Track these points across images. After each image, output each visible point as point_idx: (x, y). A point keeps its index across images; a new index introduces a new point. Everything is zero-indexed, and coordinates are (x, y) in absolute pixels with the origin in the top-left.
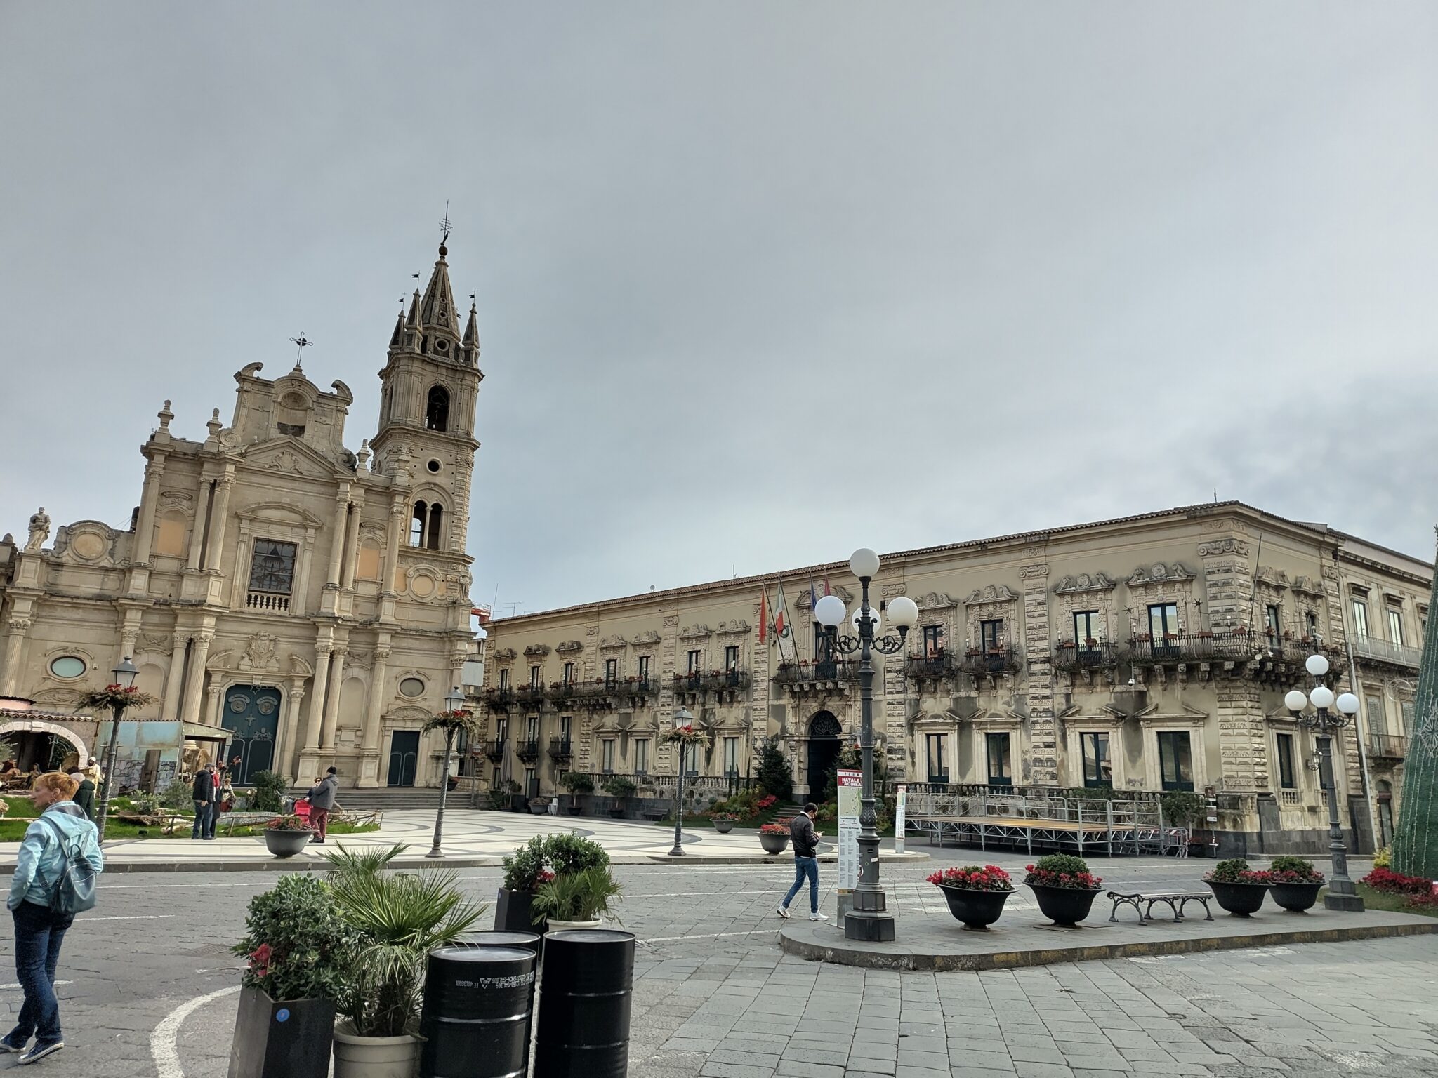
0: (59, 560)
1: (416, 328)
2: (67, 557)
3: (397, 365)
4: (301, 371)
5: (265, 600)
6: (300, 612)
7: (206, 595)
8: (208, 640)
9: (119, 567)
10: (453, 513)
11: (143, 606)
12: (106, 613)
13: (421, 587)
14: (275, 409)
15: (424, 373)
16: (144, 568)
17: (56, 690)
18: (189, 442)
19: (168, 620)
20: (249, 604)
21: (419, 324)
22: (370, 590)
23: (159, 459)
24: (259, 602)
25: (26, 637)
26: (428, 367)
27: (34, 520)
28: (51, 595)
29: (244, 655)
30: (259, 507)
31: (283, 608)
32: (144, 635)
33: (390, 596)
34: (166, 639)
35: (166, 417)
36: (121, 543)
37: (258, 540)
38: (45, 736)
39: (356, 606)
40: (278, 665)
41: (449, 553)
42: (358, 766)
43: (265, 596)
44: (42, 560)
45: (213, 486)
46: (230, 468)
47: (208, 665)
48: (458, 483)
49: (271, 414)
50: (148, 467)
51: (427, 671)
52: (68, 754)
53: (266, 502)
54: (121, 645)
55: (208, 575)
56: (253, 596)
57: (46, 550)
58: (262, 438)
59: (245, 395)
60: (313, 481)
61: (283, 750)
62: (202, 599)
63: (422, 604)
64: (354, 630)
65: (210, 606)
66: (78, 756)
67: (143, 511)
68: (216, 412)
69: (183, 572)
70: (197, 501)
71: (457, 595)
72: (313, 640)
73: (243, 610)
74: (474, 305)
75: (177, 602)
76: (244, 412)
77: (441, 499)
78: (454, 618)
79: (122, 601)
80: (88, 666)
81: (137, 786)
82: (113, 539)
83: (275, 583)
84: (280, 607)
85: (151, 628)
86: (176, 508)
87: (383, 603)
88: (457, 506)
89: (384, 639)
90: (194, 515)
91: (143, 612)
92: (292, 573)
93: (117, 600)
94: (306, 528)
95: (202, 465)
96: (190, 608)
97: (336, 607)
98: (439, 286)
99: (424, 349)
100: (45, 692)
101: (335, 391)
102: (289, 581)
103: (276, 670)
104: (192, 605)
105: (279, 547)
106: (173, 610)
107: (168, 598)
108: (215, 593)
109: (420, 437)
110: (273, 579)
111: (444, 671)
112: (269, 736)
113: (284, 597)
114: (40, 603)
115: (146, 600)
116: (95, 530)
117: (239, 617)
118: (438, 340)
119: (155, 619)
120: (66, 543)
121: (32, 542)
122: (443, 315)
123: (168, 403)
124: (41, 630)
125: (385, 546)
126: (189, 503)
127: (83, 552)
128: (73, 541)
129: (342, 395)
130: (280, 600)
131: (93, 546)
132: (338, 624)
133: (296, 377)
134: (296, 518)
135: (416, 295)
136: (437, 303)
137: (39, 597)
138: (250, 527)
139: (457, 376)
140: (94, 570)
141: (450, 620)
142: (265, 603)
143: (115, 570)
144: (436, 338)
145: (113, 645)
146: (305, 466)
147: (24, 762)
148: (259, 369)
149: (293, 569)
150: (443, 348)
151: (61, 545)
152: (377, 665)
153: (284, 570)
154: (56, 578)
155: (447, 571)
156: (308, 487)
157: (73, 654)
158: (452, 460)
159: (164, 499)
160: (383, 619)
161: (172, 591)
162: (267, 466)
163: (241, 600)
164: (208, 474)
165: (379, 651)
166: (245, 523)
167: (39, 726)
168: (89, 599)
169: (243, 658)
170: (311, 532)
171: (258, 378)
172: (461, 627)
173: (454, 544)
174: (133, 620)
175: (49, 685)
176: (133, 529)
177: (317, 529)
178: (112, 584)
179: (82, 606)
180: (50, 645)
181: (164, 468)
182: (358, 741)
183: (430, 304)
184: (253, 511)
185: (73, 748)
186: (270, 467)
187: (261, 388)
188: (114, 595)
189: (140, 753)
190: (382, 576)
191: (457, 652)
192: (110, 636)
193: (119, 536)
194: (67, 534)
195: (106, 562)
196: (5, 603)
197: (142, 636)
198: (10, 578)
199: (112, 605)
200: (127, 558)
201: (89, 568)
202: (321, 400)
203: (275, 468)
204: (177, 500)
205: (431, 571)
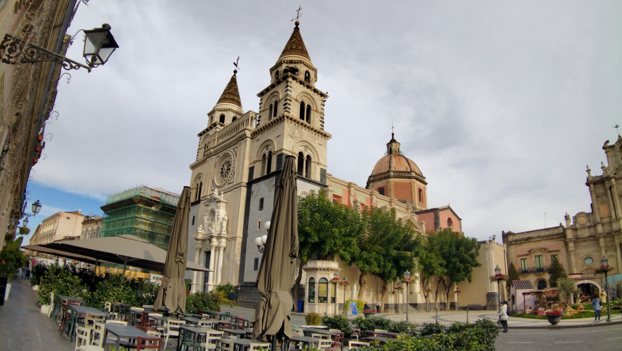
0: (576, 228)
2: (578, 226)
9: (593, 225)
11: (604, 236)
12: (594, 241)
14: (618, 154)
16: (600, 223)
17: (587, 269)
18: (598, 177)
19: (612, 239)
23: (592, 185)
25: (575, 254)
28: (577, 239)
34: (613, 245)
35: (589, 171)
36: (591, 217)
38: (588, 284)
44: (572, 229)
45: (610, 188)
46: (613, 180)
50: (590, 190)
52: (596, 289)
54: (601, 250)
55: (619, 220)
57: (572, 225)
58: (619, 165)
59: (608, 153)
62: (620, 228)
66: (598, 289)
67: (594, 205)
68: (602, 162)
69: (612, 221)
70: (608, 195)
75: (613, 232)
76: (610, 159)
79: (597, 236)
80: (594, 260)
82: (588, 217)
85: (608, 243)
86: (602, 200)
90: (608, 201)
91: (604, 238)
93: (595, 236)
95: (604, 183)
96: (617, 233)
100: (584, 270)
106: (613, 235)
107: (610, 231)
114: (575, 242)
115: (603, 234)
116: (582, 215)
119: (608, 239)
121: (567, 224)
123: (587, 167)
124: (578, 251)
126: (605, 197)
127: (581, 223)
128: (578, 221)
131: (583, 220)
133: (621, 140)
137: (574, 240)
140: (586, 228)
143: (591, 226)
145: (599, 251)
148: (608, 142)
151: (575, 222)
154: (577, 233)
157: (589, 257)
159: (598, 198)
161: (610, 228)
167: (586, 282)
168: (588, 238)
171: (609, 146)
174: (602, 241)
175: (585, 268)
176: (592, 211)
178: (592, 231)
179: (586, 241)
180: (582, 255)
181: (595, 189)
188: (594, 234)
192: (597, 249)
193: (589, 215)
194: (575, 219)
195: (589, 224)
196: (566, 245)
197: (606, 246)
198: (565, 237)
199: (594, 238)
200: (594, 222)
201: (584, 228)
204: (602, 197)
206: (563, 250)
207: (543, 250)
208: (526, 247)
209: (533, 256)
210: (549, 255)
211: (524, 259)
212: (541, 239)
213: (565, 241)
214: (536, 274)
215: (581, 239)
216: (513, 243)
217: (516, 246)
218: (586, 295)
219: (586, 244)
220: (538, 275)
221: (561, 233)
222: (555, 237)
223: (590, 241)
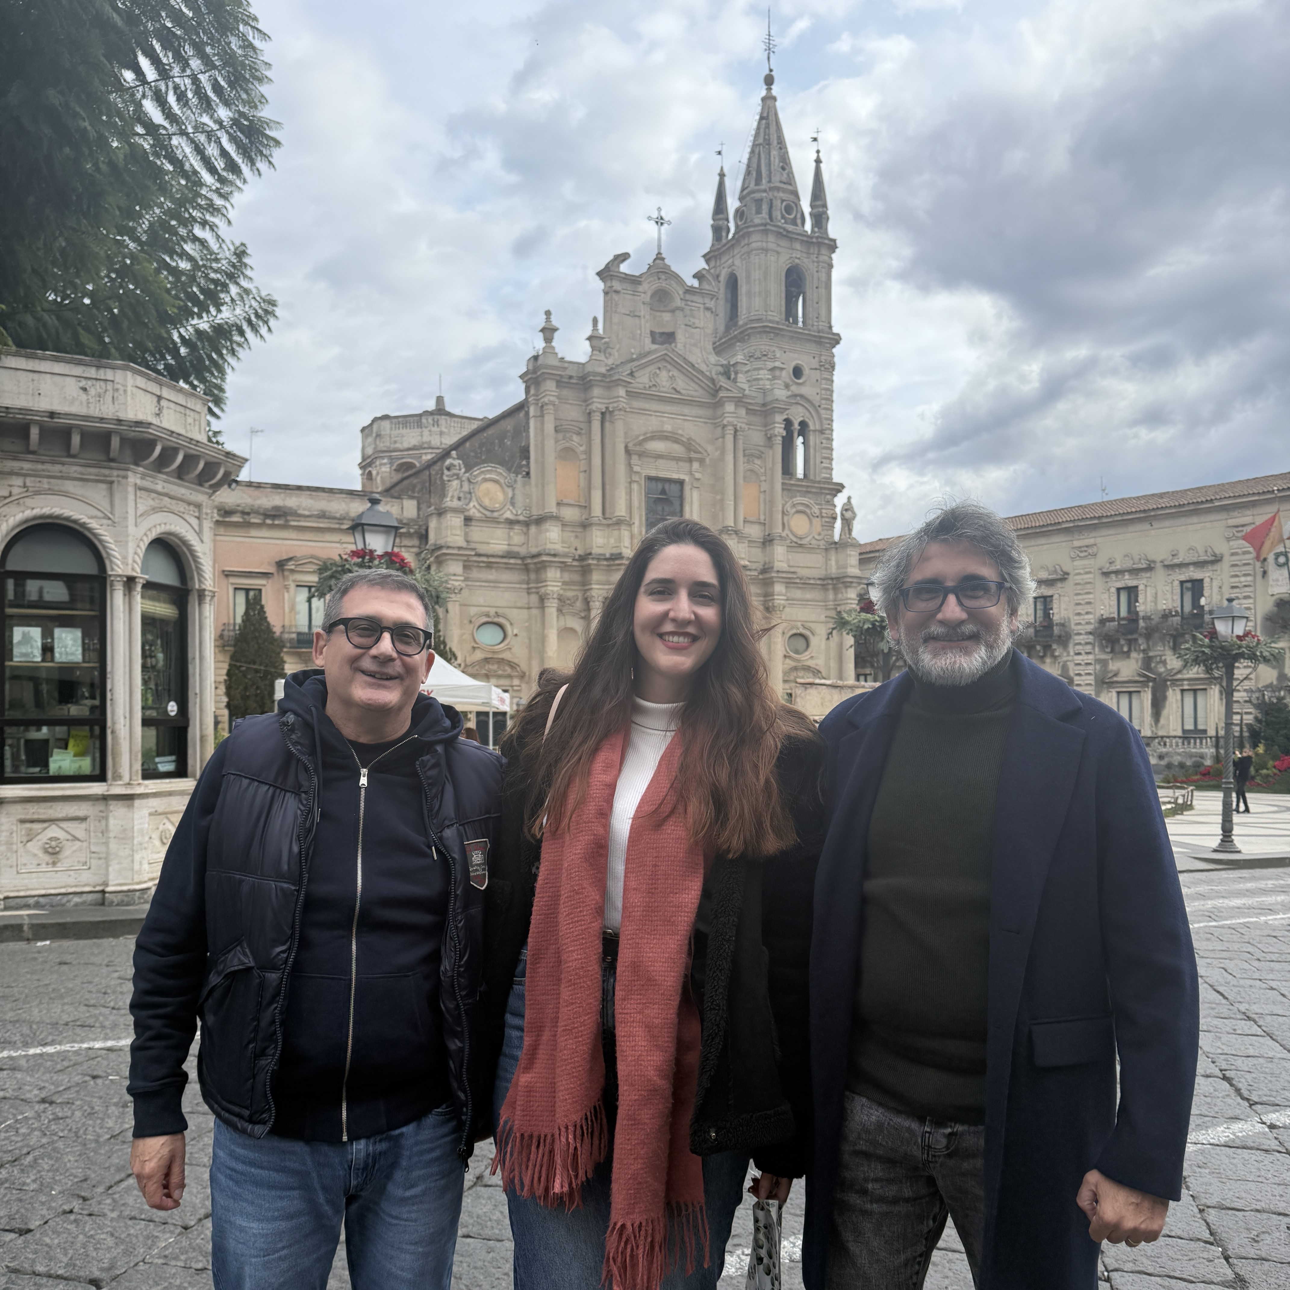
2: (473, 509)
4: (663, 259)
9: (521, 518)
10: (822, 432)
11: (562, 563)
12: (518, 572)
13: (799, 525)
14: (645, 312)
15: (779, 249)
16: (555, 517)
17: (487, 660)
18: (573, 362)
19: (579, 577)
22: (756, 532)
25: (460, 603)
26: (784, 243)
30: (646, 438)
32: (561, 596)
34: (578, 599)
35: (548, 332)
36: (520, 487)
37: (650, 479)
39: (751, 552)
41: (819, 482)
44: (463, 514)
45: (605, 414)
46: (621, 392)
48: (823, 392)
49: (643, 320)
51: (812, 625)
53: (652, 432)
54: (543, 608)
58: (640, 351)
59: (616, 297)
60: (690, 402)
63: (801, 546)
68: (594, 321)
69: (587, 521)
70: (589, 434)
74: (818, 152)
77: (807, 414)
79: (545, 558)
80: (508, 632)
82: (514, 486)
86: (568, 445)
87: (775, 547)
88: (825, 422)
89: (779, 588)
90: (589, 453)
93: (530, 557)
94: (690, 460)
95: (590, 389)
96: (605, 563)
101: (697, 283)
104: (606, 559)
105: (667, 486)
107: (578, 551)
108: (626, 545)
109: (783, 336)
114: (468, 563)
115: (566, 555)
118: (784, 204)
119: (572, 576)
120: (470, 493)
122: (784, 168)
123: (548, 313)
124: (463, 595)
125: (764, 477)
126: (583, 438)
127: (487, 502)
128: (477, 491)
129: (708, 287)
131: (494, 495)
133: (660, 267)
134: (678, 449)
136: (772, 152)
137: (468, 558)
138: (639, 463)
139: (812, 251)
140: (499, 523)
141: (832, 563)
143: (518, 522)
144: (783, 201)
145: (536, 608)
146: (681, 383)
148: (625, 260)
150: (789, 214)
152: (774, 620)
154: (470, 533)
155: (821, 504)
156: (686, 410)
157: (494, 619)
158: (815, 363)
159: (558, 435)
160: (778, 565)
161: (578, 543)
162: (648, 386)
164: (597, 402)
165: (776, 603)
166: (636, 458)
168: (502, 557)
171: (625, 273)
172: (851, 571)
173: (824, 471)
174: (553, 579)
177: (702, 461)
178: (517, 537)
179: (495, 565)
180: (473, 610)
181: (556, 397)
184: (640, 443)
186: (650, 387)
187: (627, 286)
188: (527, 550)
190: (765, 514)
193: (515, 482)
195: (509, 513)
197: (564, 597)
198: (425, 535)
199: (525, 563)
200: (527, 508)
201: (495, 521)
202: (688, 297)
203: (654, 389)
204: (568, 435)
205: (807, 506)
208: (264, 544)
211: (247, 590)
219: (492, 575)
223: (507, 568)
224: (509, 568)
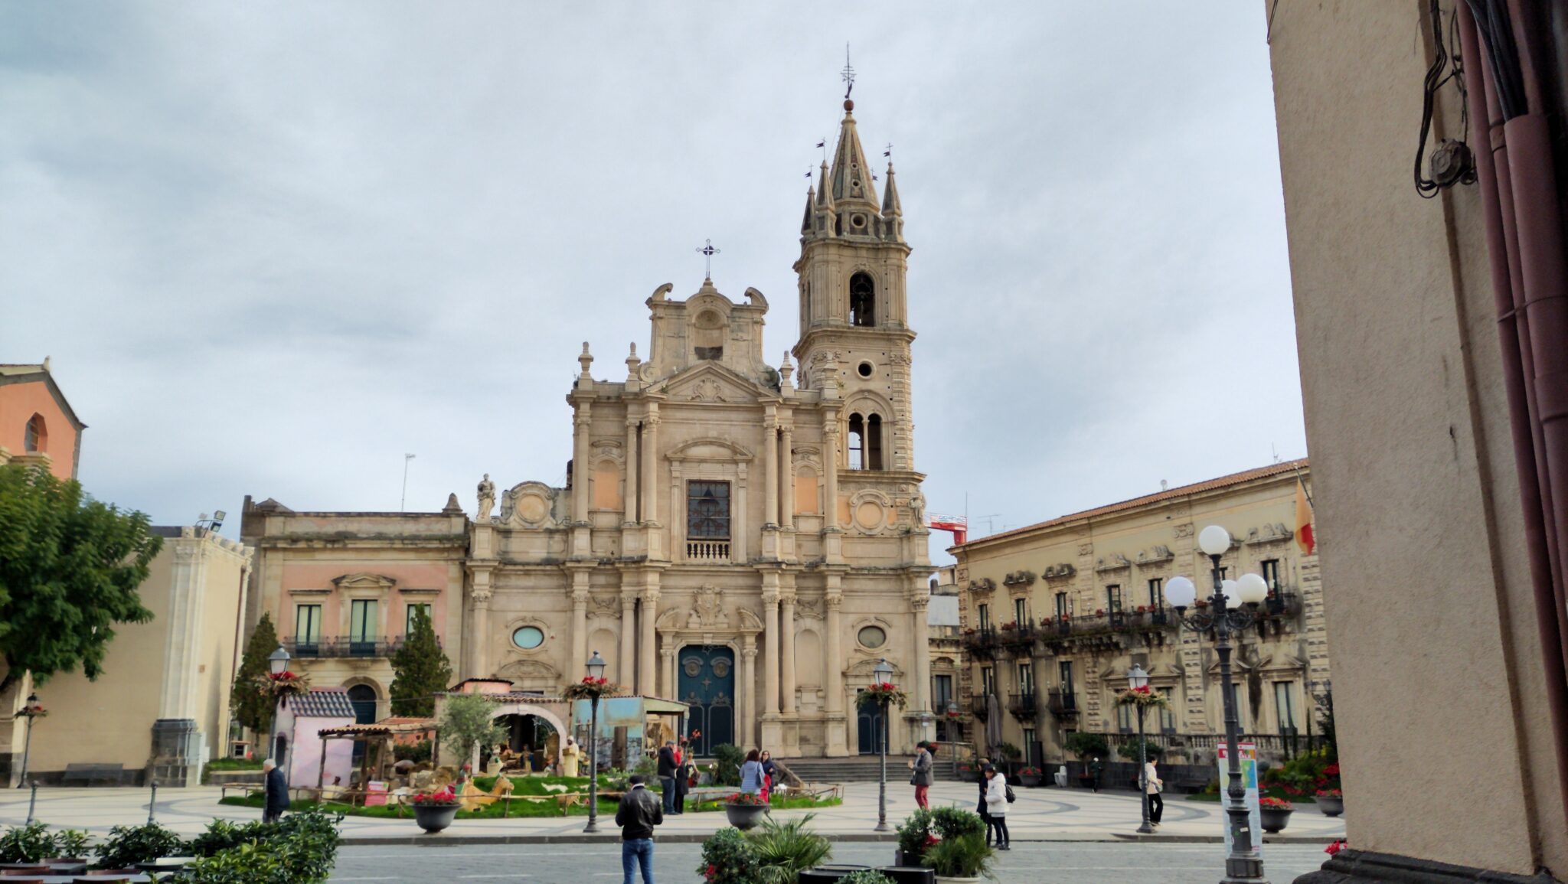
0: (507, 527)
1: (827, 208)
2: (514, 523)
3: (811, 256)
4: (712, 284)
5: (705, 549)
6: (742, 559)
7: (646, 550)
8: (654, 599)
9: (562, 527)
10: (894, 423)
11: (589, 568)
12: (555, 578)
13: (867, 516)
14: (690, 332)
15: (842, 259)
16: (584, 526)
17: (521, 662)
18: (612, 384)
19: (613, 580)
20: (689, 554)
21: (831, 202)
22: (811, 526)
23: (585, 407)
24: (699, 551)
25: (489, 610)
26: (848, 252)
27: (481, 488)
28: (505, 564)
29: (692, 612)
30: (687, 446)
31: (724, 556)
32: (593, 599)
33: (834, 531)
34: (614, 600)
35: (586, 360)
36: (561, 499)
37: (691, 482)
38: (530, 717)
39: (799, 546)
40: (726, 621)
41: (895, 473)
42: (824, 732)
43: (705, 543)
44: (494, 529)
45: (640, 428)
46: (653, 407)
47: (658, 625)
48: (895, 385)
49: (687, 340)
50: (576, 417)
51: (887, 617)
52: (551, 734)
53: (693, 439)
54: (573, 611)
55: (646, 527)
56: (693, 546)
57: (495, 518)
58: (681, 367)
59: (659, 323)
60: (737, 408)
61: (743, 716)
62: (643, 554)
63: (870, 536)
64: (800, 575)
65: (651, 561)
66: (557, 737)
67: (577, 464)
68: (633, 346)
69: (623, 527)
70: (626, 447)
71: (909, 522)
72: (757, 589)
73: (684, 562)
74: (890, 165)
75: (620, 559)
76: (660, 342)
77: (878, 407)
78: (910, 551)
79: (569, 565)
80: (546, 635)
81: (610, 764)
82: (553, 499)
83: (712, 529)
84: (720, 554)
85: (599, 590)
86: (606, 458)
87: (828, 540)
88: (897, 413)
89: (834, 582)
90: (625, 463)
91: (591, 574)
92: (729, 515)
93: (564, 563)
95: (626, 407)
96: (633, 566)
97: (778, 550)
98: (848, 151)
99: (839, 231)
100: (511, 665)
101: (748, 300)
102: (726, 524)
103: (726, 626)
104: (634, 562)
105: (712, 488)
106: (617, 569)
107: (610, 555)
108: (655, 547)
109: (847, 337)
110: (711, 524)
111: (907, 616)
112: (727, 700)
113: (724, 543)
114: (496, 573)
115: (591, 561)
117: (682, 570)
119: (601, 580)
120: (511, 508)
121: (482, 513)
122: (856, 184)
123: (586, 345)
124: (501, 601)
125: (821, 473)
126: (619, 450)
127: (528, 515)
128: (517, 506)
129: (757, 302)
130: (720, 546)
131: (535, 508)
132: (782, 570)
133: (708, 293)
134: (725, 453)
135: (824, 168)
136: (848, 171)
137: (495, 568)
138: (680, 468)
139: (880, 257)
140: (539, 533)
141: (906, 553)
142: (705, 552)
143: (557, 531)
144: (851, 214)
145: (566, 611)
146: (728, 392)
147: (515, 743)
148: (669, 290)
149: (728, 511)
150: (861, 225)
151: (508, 510)
152: (830, 614)
153: (720, 513)
154: (506, 545)
155: (895, 494)
156: (734, 416)
157: (531, 624)
158: (884, 359)
159: (595, 450)
160: (830, 559)
161: (613, 547)
162: (689, 398)
163: (682, 551)
164: (633, 419)
165: (829, 597)
166: (676, 464)
167: (524, 709)
168: (538, 564)
169: (690, 615)
170: (742, 466)
171: (669, 301)
172: (919, 561)
173: (899, 461)
174: (581, 580)
175: (514, 657)
176: (570, 487)
177: (749, 462)
178: (556, 545)
179: (533, 573)
180: (511, 616)
181: (591, 417)
182: (820, 703)
183: (840, 175)
184: (682, 450)
185: (554, 729)
186: (693, 398)
187: (673, 312)
188: (561, 557)
189: (609, 730)
190: (823, 508)
191: (919, 592)
192: (563, 602)
193: (557, 494)
194: (511, 498)
195: (549, 524)
196: (467, 576)
197: (592, 600)
198: (467, 550)
199: (560, 569)
200: (568, 518)
201: (535, 532)
202: (736, 314)
203: (698, 400)
204: (607, 449)
205: (877, 497)
206: (454, 592)
207: (384, 583)
208: (327, 565)
209: (347, 596)
210: (403, 601)
211: (310, 607)
212: (385, 544)
213: (463, 564)
214: (347, 662)
215: (515, 564)
216: (280, 545)
217: (290, 555)
218: (521, 750)
219: (530, 581)
220: (355, 668)
221: (458, 537)
222: (435, 545)
223: (545, 575)
224: (545, 573)
